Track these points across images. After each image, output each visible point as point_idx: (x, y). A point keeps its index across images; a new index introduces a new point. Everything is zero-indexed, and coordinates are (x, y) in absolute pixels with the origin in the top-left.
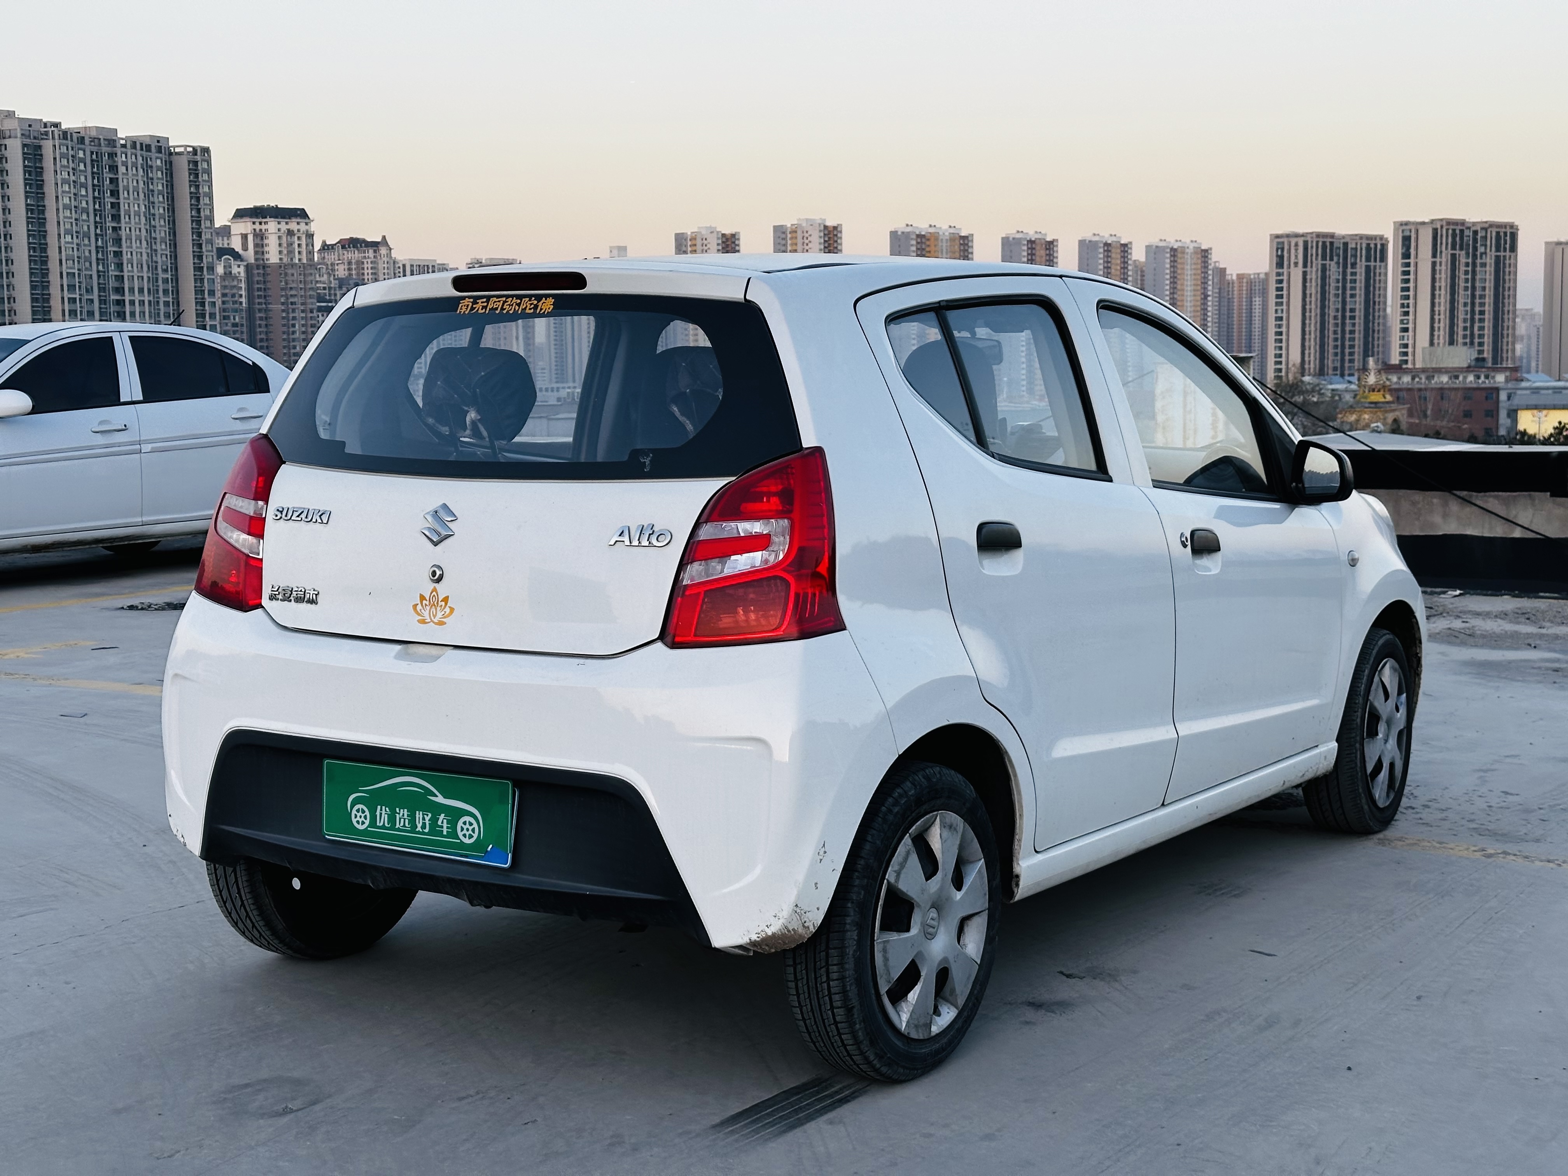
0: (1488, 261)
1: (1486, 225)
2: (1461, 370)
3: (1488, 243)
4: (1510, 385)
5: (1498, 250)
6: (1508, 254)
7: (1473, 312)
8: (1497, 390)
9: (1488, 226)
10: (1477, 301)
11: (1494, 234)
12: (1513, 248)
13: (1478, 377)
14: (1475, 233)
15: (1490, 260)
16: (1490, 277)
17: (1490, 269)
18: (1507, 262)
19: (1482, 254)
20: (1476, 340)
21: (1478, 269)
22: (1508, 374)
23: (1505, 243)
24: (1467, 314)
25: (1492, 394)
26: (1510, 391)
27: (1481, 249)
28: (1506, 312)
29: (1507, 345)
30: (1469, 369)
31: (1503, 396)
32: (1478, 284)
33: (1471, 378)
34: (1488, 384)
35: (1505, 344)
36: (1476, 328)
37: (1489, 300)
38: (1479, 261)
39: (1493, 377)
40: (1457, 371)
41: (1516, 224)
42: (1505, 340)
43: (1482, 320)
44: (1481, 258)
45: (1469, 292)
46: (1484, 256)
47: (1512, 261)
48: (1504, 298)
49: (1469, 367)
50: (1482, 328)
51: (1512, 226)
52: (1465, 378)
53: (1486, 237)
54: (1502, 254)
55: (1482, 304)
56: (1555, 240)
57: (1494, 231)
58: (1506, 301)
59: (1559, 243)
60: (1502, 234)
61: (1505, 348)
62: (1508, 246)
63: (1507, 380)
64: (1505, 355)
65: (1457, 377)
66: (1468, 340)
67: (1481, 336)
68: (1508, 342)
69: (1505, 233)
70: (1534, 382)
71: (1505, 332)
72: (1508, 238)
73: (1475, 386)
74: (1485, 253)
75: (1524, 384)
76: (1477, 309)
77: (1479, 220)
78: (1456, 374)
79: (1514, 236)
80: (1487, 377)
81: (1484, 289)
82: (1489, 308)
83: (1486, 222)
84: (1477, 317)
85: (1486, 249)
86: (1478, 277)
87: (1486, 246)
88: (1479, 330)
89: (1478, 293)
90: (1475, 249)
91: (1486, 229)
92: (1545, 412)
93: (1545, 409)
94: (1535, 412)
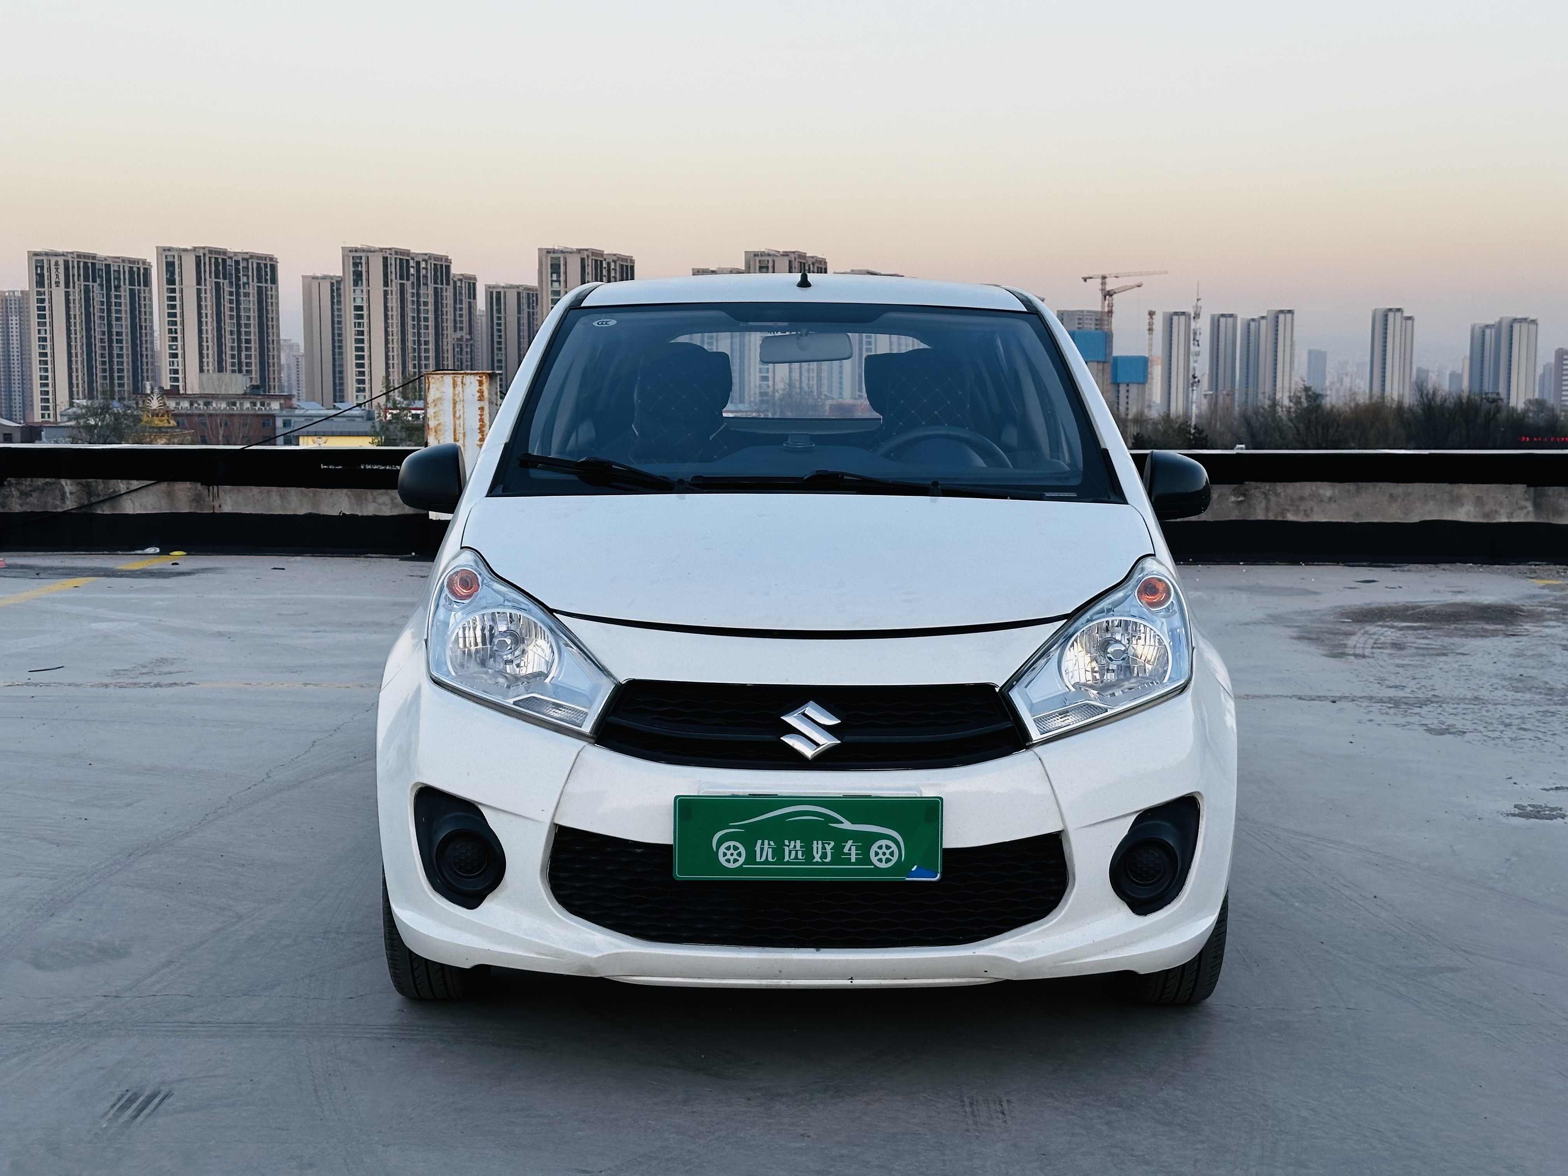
0: (251, 291)
1: (247, 256)
2: (238, 396)
3: (250, 273)
4: (284, 413)
5: (259, 281)
6: (269, 285)
7: (239, 340)
8: (273, 417)
9: (249, 257)
10: (243, 329)
11: (255, 265)
12: (274, 280)
13: (255, 405)
14: (237, 263)
15: (252, 290)
16: (253, 306)
17: (253, 298)
18: (269, 293)
19: (244, 284)
20: (244, 368)
21: (242, 298)
22: (282, 402)
23: (266, 275)
24: (234, 343)
25: (269, 420)
26: (285, 418)
27: (243, 279)
28: (271, 341)
29: (274, 373)
30: (244, 396)
31: (279, 423)
32: (242, 314)
33: (247, 405)
34: (264, 411)
35: (271, 372)
36: (243, 356)
37: (254, 329)
38: (242, 290)
39: (269, 405)
40: (234, 398)
41: (275, 256)
42: (271, 369)
43: (248, 349)
44: (244, 288)
45: (235, 321)
46: (247, 286)
47: (274, 293)
48: (268, 328)
49: (245, 394)
50: (248, 357)
51: (271, 259)
52: (241, 404)
53: (247, 268)
54: (264, 285)
55: (248, 333)
56: (311, 274)
57: (255, 261)
58: (270, 331)
59: (315, 278)
60: (262, 266)
61: (271, 376)
62: (269, 277)
63: (282, 408)
64: (272, 384)
65: (234, 404)
66: (236, 368)
67: (248, 364)
68: (274, 371)
69: (266, 265)
70: (307, 410)
71: (271, 361)
72: (268, 270)
73: (252, 412)
74: (248, 283)
75: (297, 412)
76: (243, 337)
77: (240, 251)
78: (233, 400)
79: (274, 268)
80: (262, 404)
81: (249, 318)
82: (254, 337)
83: (247, 253)
84: (243, 345)
85: (248, 279)
86: (242, 306)
87: (248, 276)
88: (246, 359)
89: (243, 322)
90: (238, 278)
91: (247, 260)
92: (324, 438)
93: (324, 436)
94: (315, 438)
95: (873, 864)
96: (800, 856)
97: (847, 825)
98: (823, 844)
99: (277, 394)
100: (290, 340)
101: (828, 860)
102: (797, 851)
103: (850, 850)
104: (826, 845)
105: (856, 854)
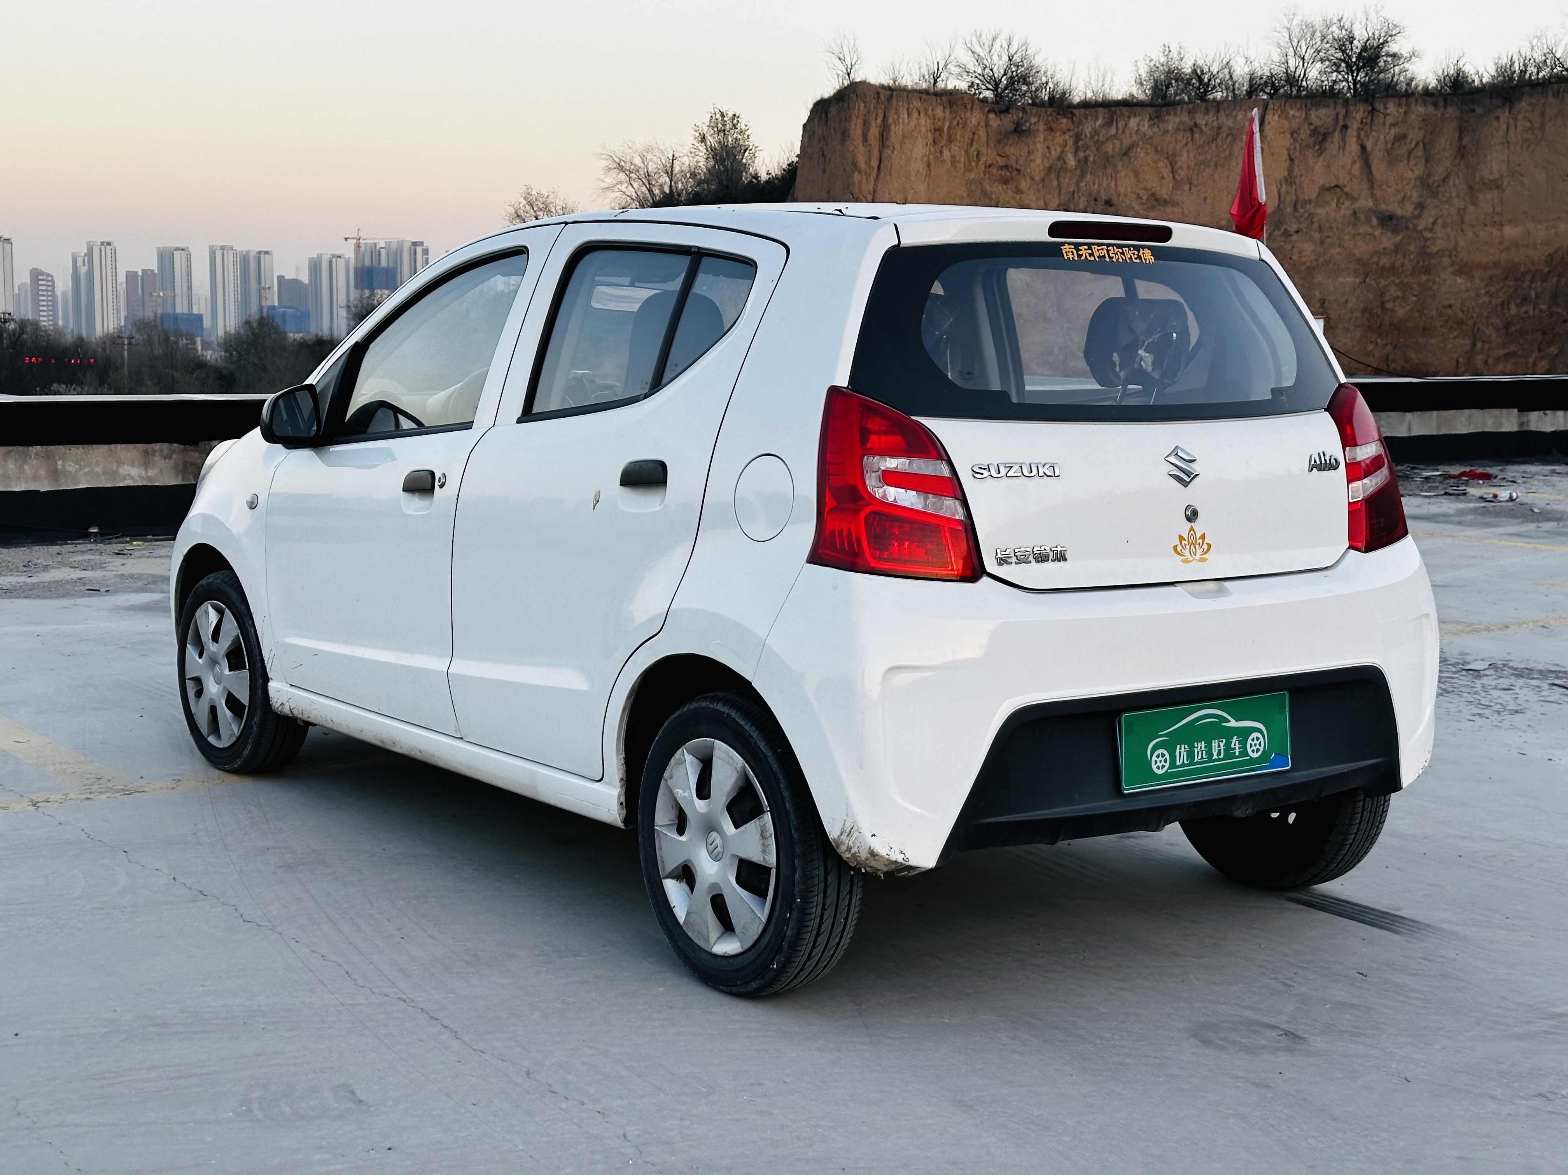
102: (1202, 752)
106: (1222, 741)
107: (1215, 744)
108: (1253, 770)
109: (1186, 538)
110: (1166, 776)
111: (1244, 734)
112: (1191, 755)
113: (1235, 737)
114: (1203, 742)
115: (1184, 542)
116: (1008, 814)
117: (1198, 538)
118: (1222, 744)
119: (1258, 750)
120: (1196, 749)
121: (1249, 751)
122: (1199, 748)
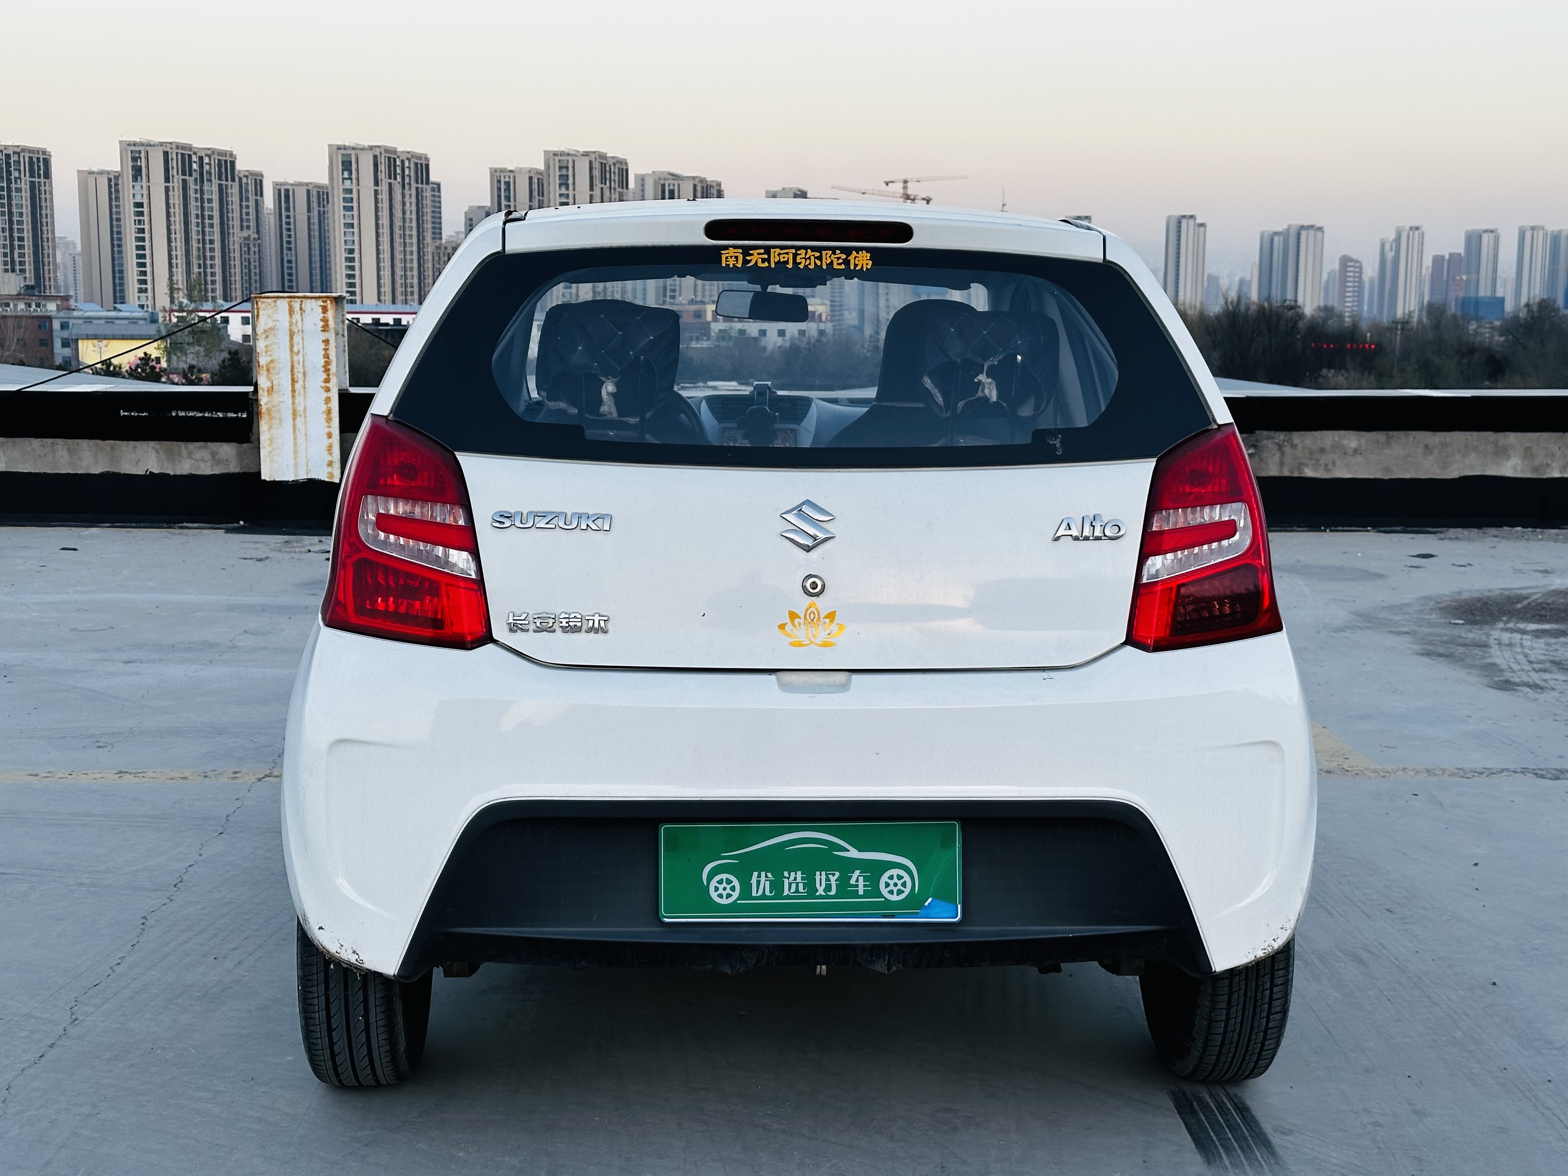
0: (23, 186)
1: (19, 150)
2: (11, 297)
3: (22, 169)
4: (61, 314)
5: (32, 175)
6: (42, 180)
7: (11, 237)
8: (50, 319)
9: (20, 151)
10: (15, 227)
11: (27, 160)
12: (47, 175)
13: (30, 306)
14: (8, 156)
15: (24, 185)
16: (26, 203)
17: (26, 194)
18: (43, 188)
19: (16, 179)
20: (18, 267)
21: (14, 194)
22: (59, 302)
23: (39, 169)
24: (6, 240)
25: (45, 322)
26: (63, 320)
27: (15, 174)
28: (45, 239)
29: (49, 273)
30: (18, 297)
31: (56, 325)
32: (14, 210)
33: (21, 306)
34: (40, 312)
35: (46, 272)
36: (16, 255)
37: (27, 226)
38: (13, 186)
39: (45, 306)
40: (6, 299)
41: (48, 150)
42: (46, 268)
43: (21, 247)
44: (16, 183)
45: (7, 217)
46: (19, 181)
47: (47, 188)
48: (42, 225)
49: (19, 294)
50: (22, 255)
51: (44, 153)
52: (15, 306)
53: (19, 162)
54: (37, 180)
55: (21, 231)
56: (87, 169)
57: (27, 155)
58: (44, 228)
59: (91, 173)
60: (35, 160)
61: (47, 276)
62: (42, 172)
63: (59, 309)
64: (47, 283)
65: (8, 305)
66: (9, 267)
67: (22, 263)
68: (49, 270)
69: (38, 159)
70: (86, 312)
71: (46, 260)
72: (41, 164)
73: (27, 314)
74: (20, 178)
75: (75, 314)
76: (16, 235)
77: (11, 144)
78: (7, 301)
79: (47, 162)
80: (38, 305)
81: (21, 215)
82: (27, 235)
83: (18, 146)
84: (16, 243)
85: (20, 173)
86: (14, 202)
87: (20, 171)
88: (19, 257)
89: (15, 219)
90: (9, 173)
91: (18, 154)
92: (105, 342)
93: (105, 339)
94: (95, 341)
95: (884, 897)
96: (801, 889)
97: (853, 853)
98: (827, 875)
99: (53, 294)
100: (66, 238)
101: (833, 892)
102: (797, 884)
103: (857, 881)
104: (831, 876)
105: (865, 886)
106: (834, 875)
107: (820, 877)
108: (893, 916)
109: (802, 616)
110: (732, 908)
111: (875, 870)
112: (777, 886)
113: (857, 872)
114: (799, 873)
115: (797, 621)
116: (490, 926)
117: (822, 616)
118: (833, 879)
119: (900, 892)
120: (786, 881)
121: (884, 891)
122: (792, 878)
